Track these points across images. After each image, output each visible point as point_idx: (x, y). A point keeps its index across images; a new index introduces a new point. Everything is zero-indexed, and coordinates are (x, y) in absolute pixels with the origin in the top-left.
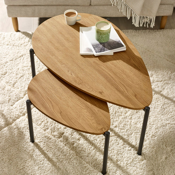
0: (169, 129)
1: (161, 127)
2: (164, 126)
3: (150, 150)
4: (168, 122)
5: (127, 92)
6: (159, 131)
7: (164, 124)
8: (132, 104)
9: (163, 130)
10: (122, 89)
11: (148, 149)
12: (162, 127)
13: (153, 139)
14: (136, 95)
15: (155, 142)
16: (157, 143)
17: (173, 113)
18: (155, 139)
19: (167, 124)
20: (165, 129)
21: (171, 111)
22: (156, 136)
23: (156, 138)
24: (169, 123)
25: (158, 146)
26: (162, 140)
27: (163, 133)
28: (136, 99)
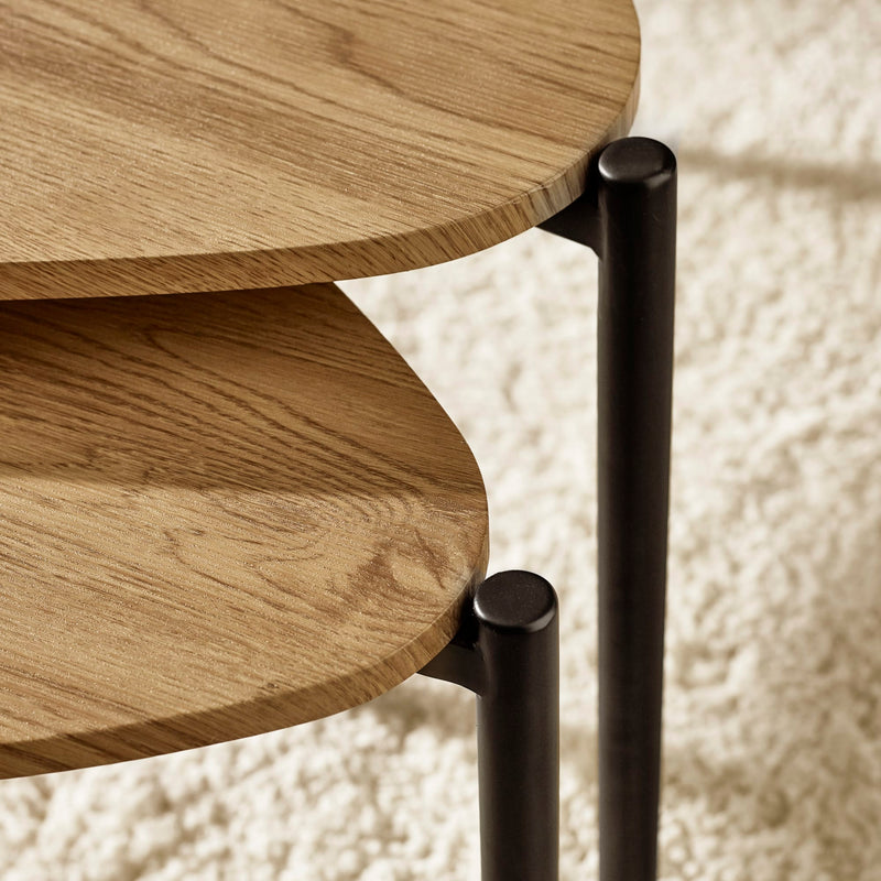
0: (846, 507)
1: (736, 513)
2: (765, 487)
3: (748, 860)
4: (791, 424)
5: (177, 50)
6: (735, 568)
7: (760, 461)
8: (342, 186)
9: (782, 540)
10: (83, 29)
11: (717, 854)
12: (751, 512)
13: (718, 695)
14: (348, 37)
15: (761, 730)
16: (789, 729)
17: (793, 302)
18: (731, 688)
19: (798, 451)
20: (801, 522)
21: (767, 283)
22: (731, 653)
23: (743, 666)
24: (813, 436)
25: (833, 771)
26: (842, 672)
27: (794, 577)
28: (373, 97)
